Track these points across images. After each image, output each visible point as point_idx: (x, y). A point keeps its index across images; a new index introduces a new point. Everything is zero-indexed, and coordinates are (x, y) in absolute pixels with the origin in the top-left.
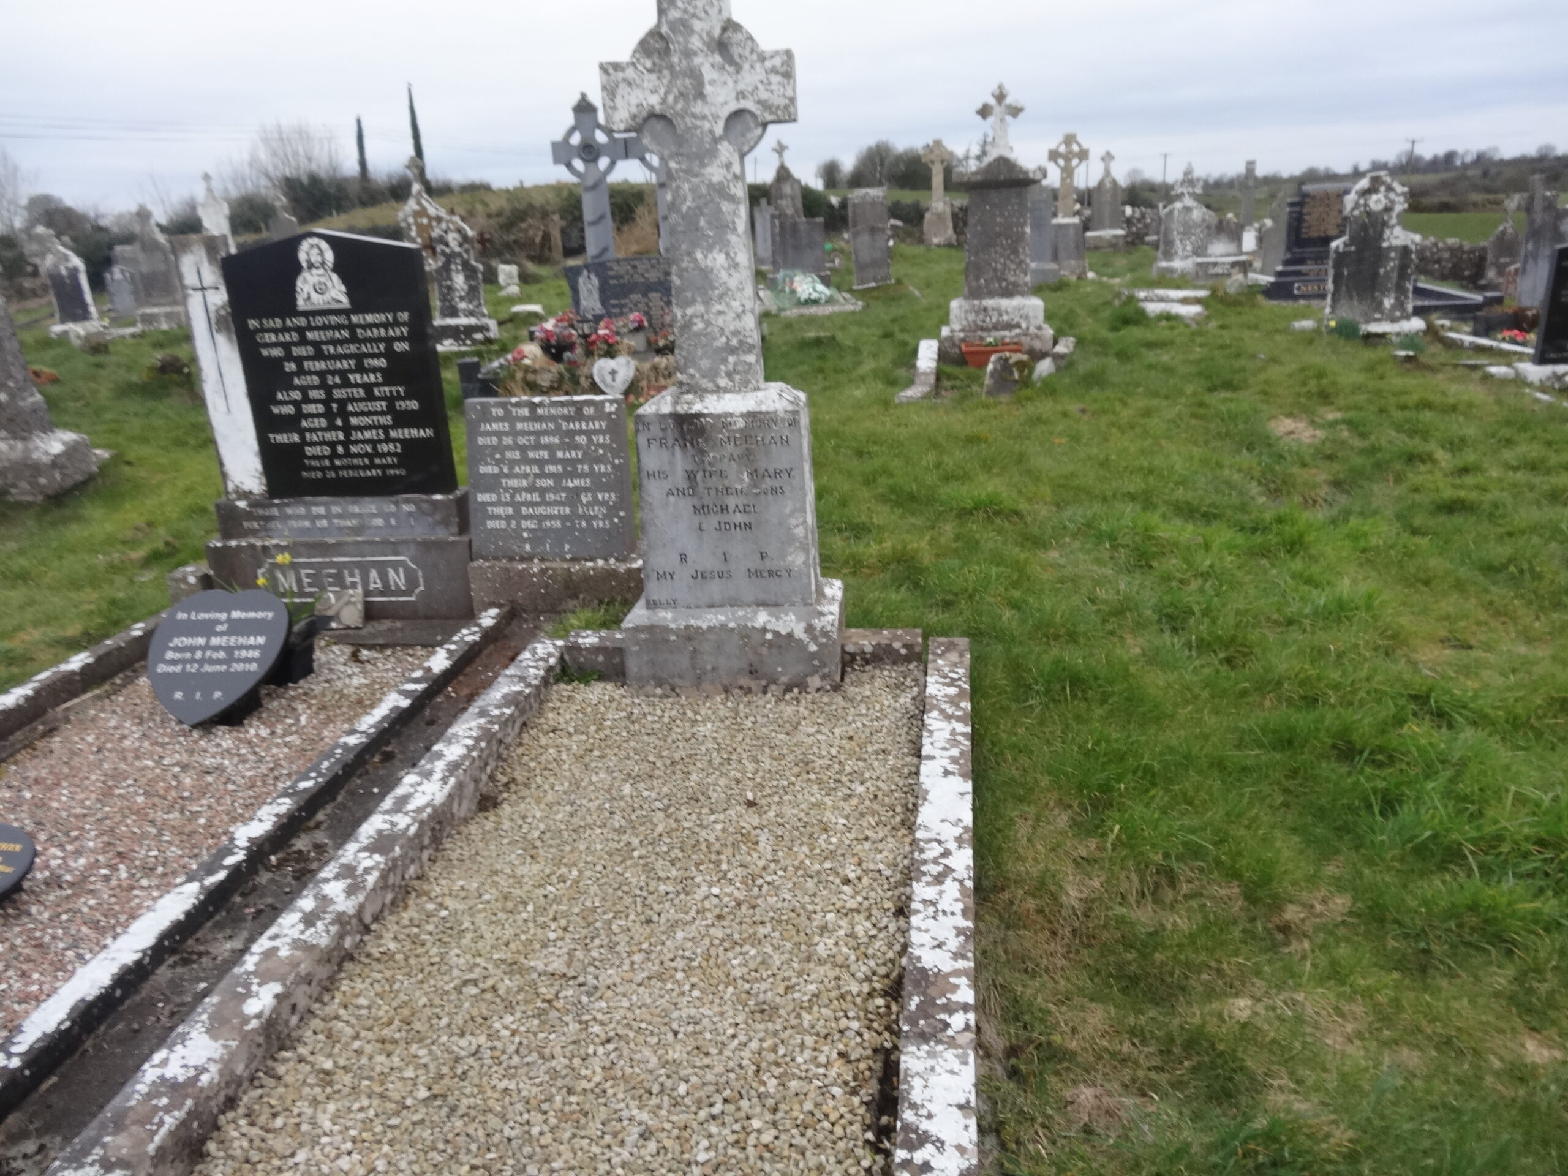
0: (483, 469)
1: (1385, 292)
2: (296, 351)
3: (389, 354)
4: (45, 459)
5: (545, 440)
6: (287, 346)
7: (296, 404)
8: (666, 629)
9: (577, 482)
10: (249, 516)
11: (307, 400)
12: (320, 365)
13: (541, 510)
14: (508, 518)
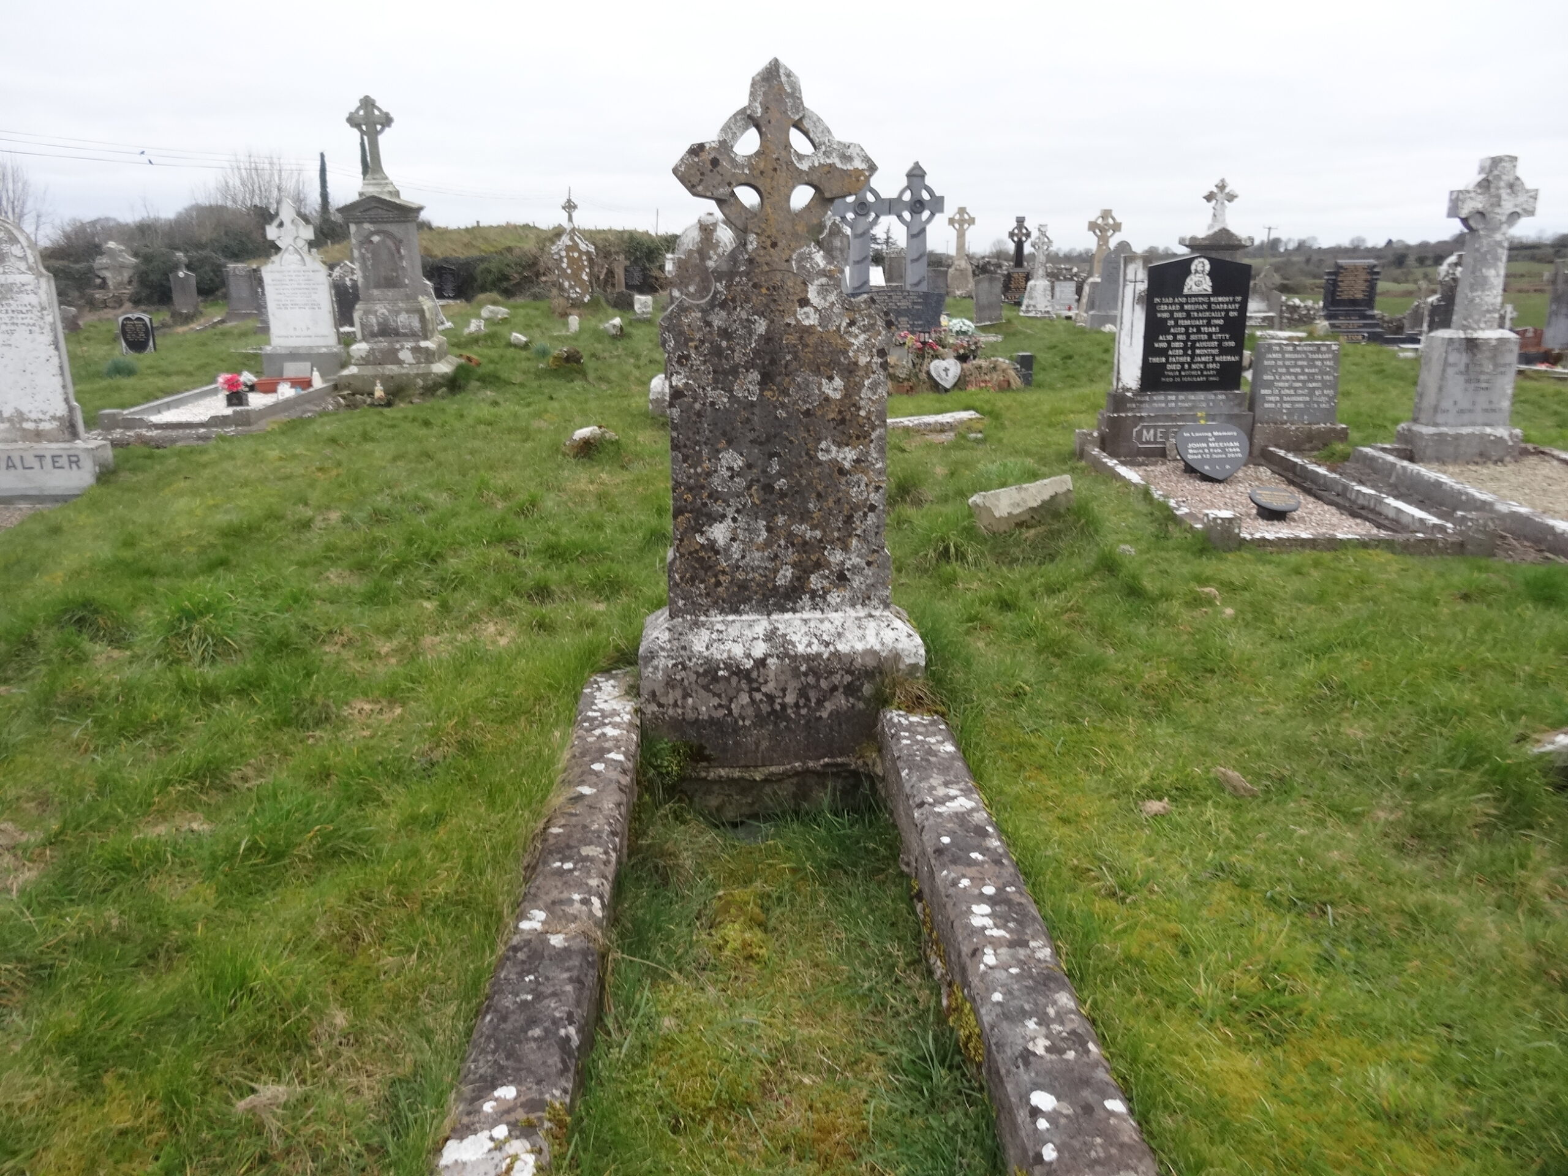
0: (1266, 377)
2: (1176, 315)
3: (1226, 318)
5: (1300, 363)
6: (1171, 312)
7: (1169, 342)
8: (1447, 434)
9: (1314, 385)
10: (1131, 400)
11: (1175, 340)
12: (1187, 322)
13: (1294, 399)
14: (1276, 403)
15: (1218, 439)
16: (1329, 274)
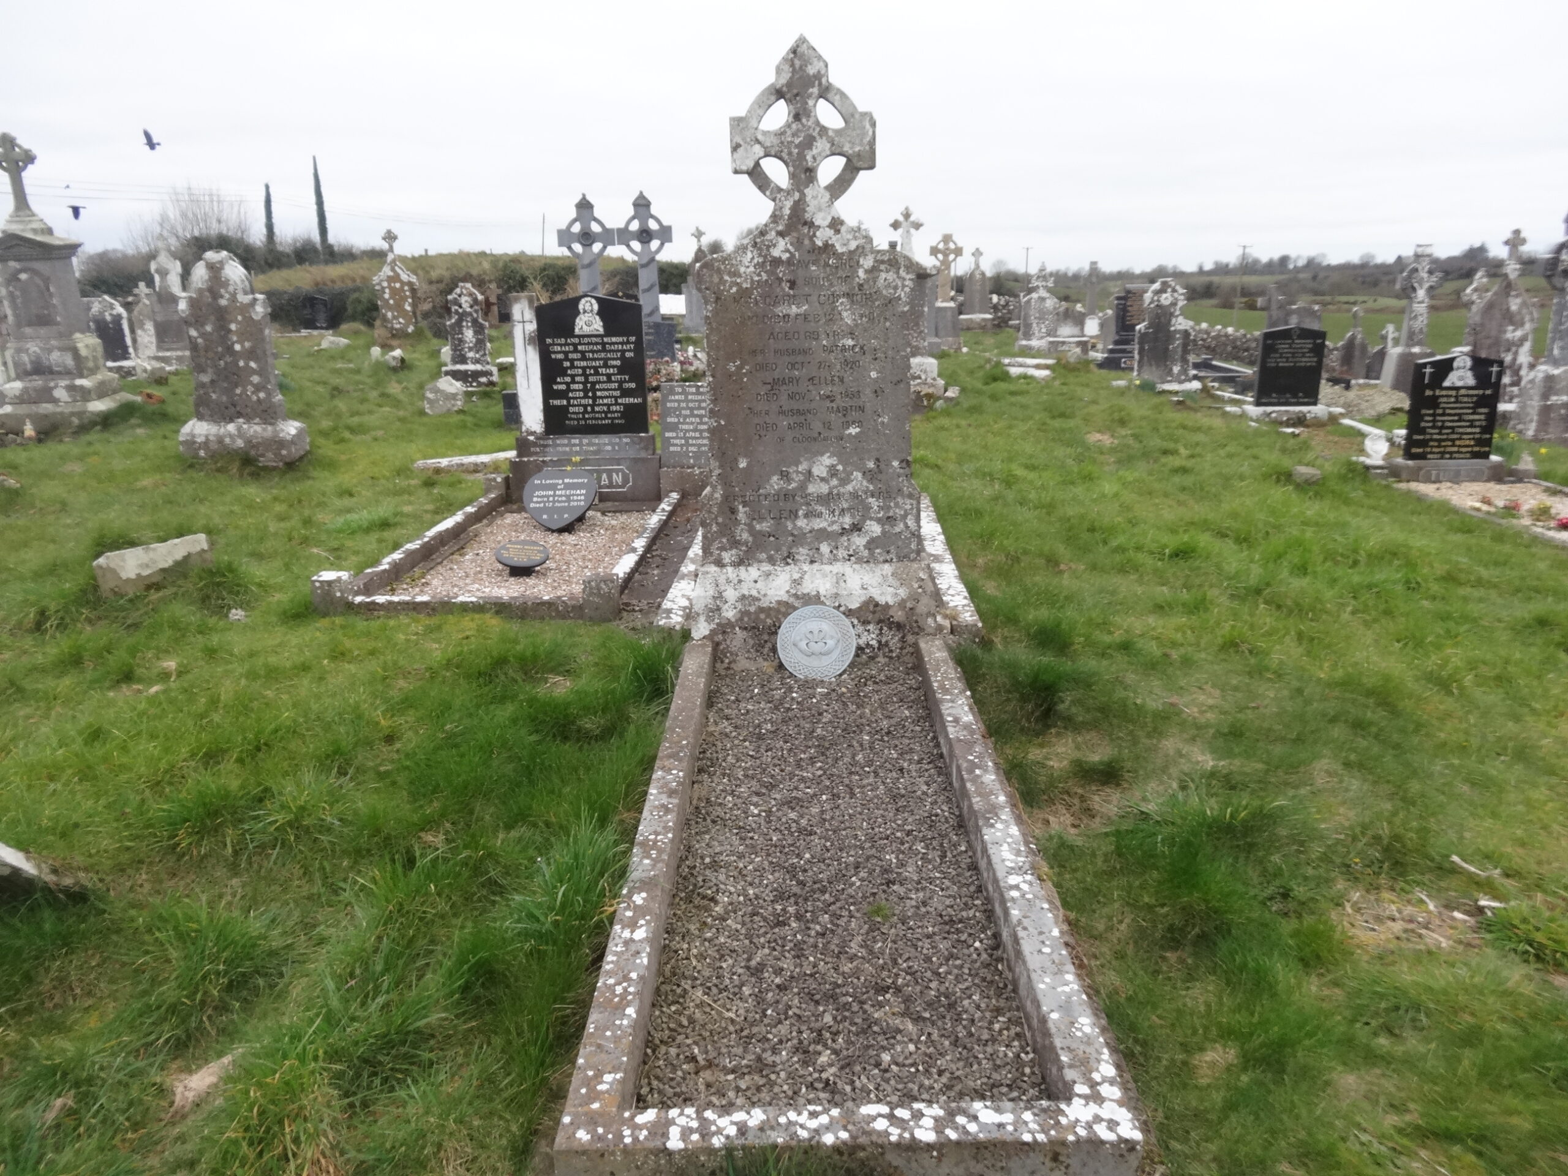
0: (669, 420)
1: (1174, 362)
2: (571, 356)
3: (623, 358)
4: (289, 438)
5: (704, 405)
6: (566, 353)
7: (568, 384)
10: (534, 444)
11: (573, 382)
12: (584, 364)
13: (699, 441)
14: (682, 446)
15: (568, 487)
16: (1118, 298)
